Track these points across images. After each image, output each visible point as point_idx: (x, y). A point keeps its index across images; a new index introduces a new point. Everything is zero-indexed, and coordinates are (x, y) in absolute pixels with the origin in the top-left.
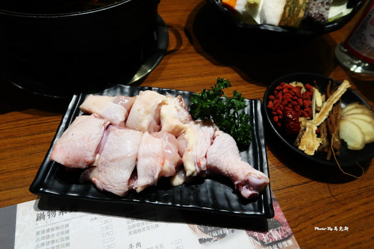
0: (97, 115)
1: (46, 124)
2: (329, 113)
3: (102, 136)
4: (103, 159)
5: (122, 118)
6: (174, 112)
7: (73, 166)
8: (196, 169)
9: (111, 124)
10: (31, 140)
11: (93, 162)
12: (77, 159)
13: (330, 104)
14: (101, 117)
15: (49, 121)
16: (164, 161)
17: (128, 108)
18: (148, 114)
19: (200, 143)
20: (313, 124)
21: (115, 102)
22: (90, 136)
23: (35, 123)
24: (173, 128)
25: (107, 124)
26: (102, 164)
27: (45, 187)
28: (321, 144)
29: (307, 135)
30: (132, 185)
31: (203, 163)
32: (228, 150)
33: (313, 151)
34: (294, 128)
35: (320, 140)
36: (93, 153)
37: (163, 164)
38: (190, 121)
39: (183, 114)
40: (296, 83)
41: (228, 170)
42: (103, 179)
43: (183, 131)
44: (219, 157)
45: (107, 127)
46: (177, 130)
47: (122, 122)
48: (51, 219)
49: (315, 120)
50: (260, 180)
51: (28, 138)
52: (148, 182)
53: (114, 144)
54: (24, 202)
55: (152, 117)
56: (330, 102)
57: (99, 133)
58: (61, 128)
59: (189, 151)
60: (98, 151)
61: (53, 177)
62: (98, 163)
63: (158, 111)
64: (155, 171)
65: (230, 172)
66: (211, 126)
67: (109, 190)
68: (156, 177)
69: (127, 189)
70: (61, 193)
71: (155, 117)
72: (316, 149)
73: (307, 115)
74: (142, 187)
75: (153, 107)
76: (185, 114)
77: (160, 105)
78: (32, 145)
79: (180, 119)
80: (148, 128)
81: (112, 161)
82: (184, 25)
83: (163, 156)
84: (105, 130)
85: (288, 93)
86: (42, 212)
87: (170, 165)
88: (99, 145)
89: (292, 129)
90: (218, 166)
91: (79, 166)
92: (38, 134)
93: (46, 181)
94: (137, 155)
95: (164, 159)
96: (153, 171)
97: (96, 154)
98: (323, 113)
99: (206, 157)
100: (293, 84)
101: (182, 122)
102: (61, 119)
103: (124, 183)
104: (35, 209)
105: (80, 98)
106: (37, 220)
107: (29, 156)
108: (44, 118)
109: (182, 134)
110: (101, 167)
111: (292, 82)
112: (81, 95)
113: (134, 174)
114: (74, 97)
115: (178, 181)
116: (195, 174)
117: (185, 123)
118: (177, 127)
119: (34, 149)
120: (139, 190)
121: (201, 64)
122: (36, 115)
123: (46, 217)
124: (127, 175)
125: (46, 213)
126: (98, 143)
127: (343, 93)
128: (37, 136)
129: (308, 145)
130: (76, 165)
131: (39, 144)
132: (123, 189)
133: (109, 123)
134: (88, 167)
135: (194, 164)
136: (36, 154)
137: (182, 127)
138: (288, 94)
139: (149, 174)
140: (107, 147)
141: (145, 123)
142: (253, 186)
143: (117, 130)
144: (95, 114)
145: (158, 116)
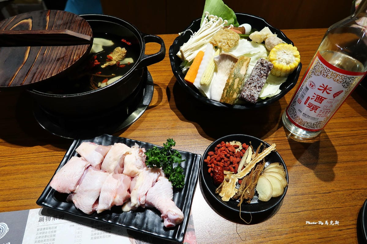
0: (84, 159)
1: (56, 157)
2: (251, 170)
3: (82, 174)
4: (80, 189)
5: (97, 162)
6: (134, 160)
7: (61, 192)
8: (137, 203)
9: (91, 165)
10: (45, 167)
11: (74, 191)
12: (64, 187)
13: (254, 163)
14: (86, 160)
15: (58, 155)
16: (116, 195)
17: (104, 155)
18: (115, 161)
19: (145, 185)
20: (236, 177)
21: (96, 150)
22: (75, 173)
23: (49, 155)
24: (130, 172)
25: (87, 166)
26: (79, 192)
27: (45, 202)
28: (236, 193)
29: (228, 186)
30: (96, 208)
31: (143, 199)
32: (162, 192)
33: (229, 198)
34: (218, 179)
35: (237, 191)
36: (74, 185)
37: (115, 197)
38: (144, 168)
39: (138, 162)
40: (235, 142)
41: (158, 206)
42: (78, 202)
43: (137, 174)
44: (154, 196)
45: (88, 168)
46: (133, 173)
47: (97, 165)
48: (47, 222)
49: (239, 174)
50: (174, 216)
51: (43, 165)
52: (104, 207)
53: (88, 180)
54: (34, 208)
55: (118, 163)
56: (254, 161)
57: (80, 172)
58: (62, 163)
59: (135, 190)
60: (78, 183)
61: (51, 196)
62: (77, 191)
63: (123, 159)
64: (109, 201)
65: (159, 208)
66: (156, 173)
67: (81, 209)
68: (110, 205)
69: (92, 211)
70: (54, 207)
71: (119, 163)
72: (232, 197)
73: (233, 169)
74: (101, 210)
75: (119, 156)
76: (140, 163)
77: (125, 155)
78: (45, 170)
79: (137, 166)
80: (114, 170)
81: (86, 191)
82: (167, 85)
83: (116, 192)
84: (85, 170)
85: (224, 150)
86: (43, 216)
87: (119, 199)
88: (80, 179)
89: (217, 180)
90: (153, 202)
91: (65, 192)
92: (50, 163)
93: (46, 198)
94: (100, 189)
95: (116, 194)
96: (108, 201)
97: (77, 185)
98: (247, 169)
99: (146, 194)
100: (232, 143)
101: (138, 168)
102: (65, 154)
103: (90, 206)
104: (39, 214)
105: (78, 143)
106: (39, 221)
107: (42, 178)
108: (55, 152)
109: (137, 176)
110: (78, 194)
111: (232, 141)
112: (79, 140)
113: (97, 202)
114: (75, 142)
115: (127, 208)
116: (137, 206)
117: (139, 169)
118: (132, 171)
119: (45, 173)
120: (98, 212)
121: (171, 119)
122: (51, 150)
123: (45, 220)
124: (93, 201)
125: (45, 217)
126: (79, 178)
127: (267, 154)
128: (49, 165)
129: (227, 193)
130: (64, 191)
131: (49, 171)
132: (89, 210)
133: (89, 164)
134: (71, 193)
135: (136, 199)
136: (46, 178)
137: (136, 172)
138: (224, 152)
139: (106, 202)
140: (84, 182)
141: (112, 167)
142: (170, 220)
143: (93, 171)
144: (83, 158)
145: (122, 162)
